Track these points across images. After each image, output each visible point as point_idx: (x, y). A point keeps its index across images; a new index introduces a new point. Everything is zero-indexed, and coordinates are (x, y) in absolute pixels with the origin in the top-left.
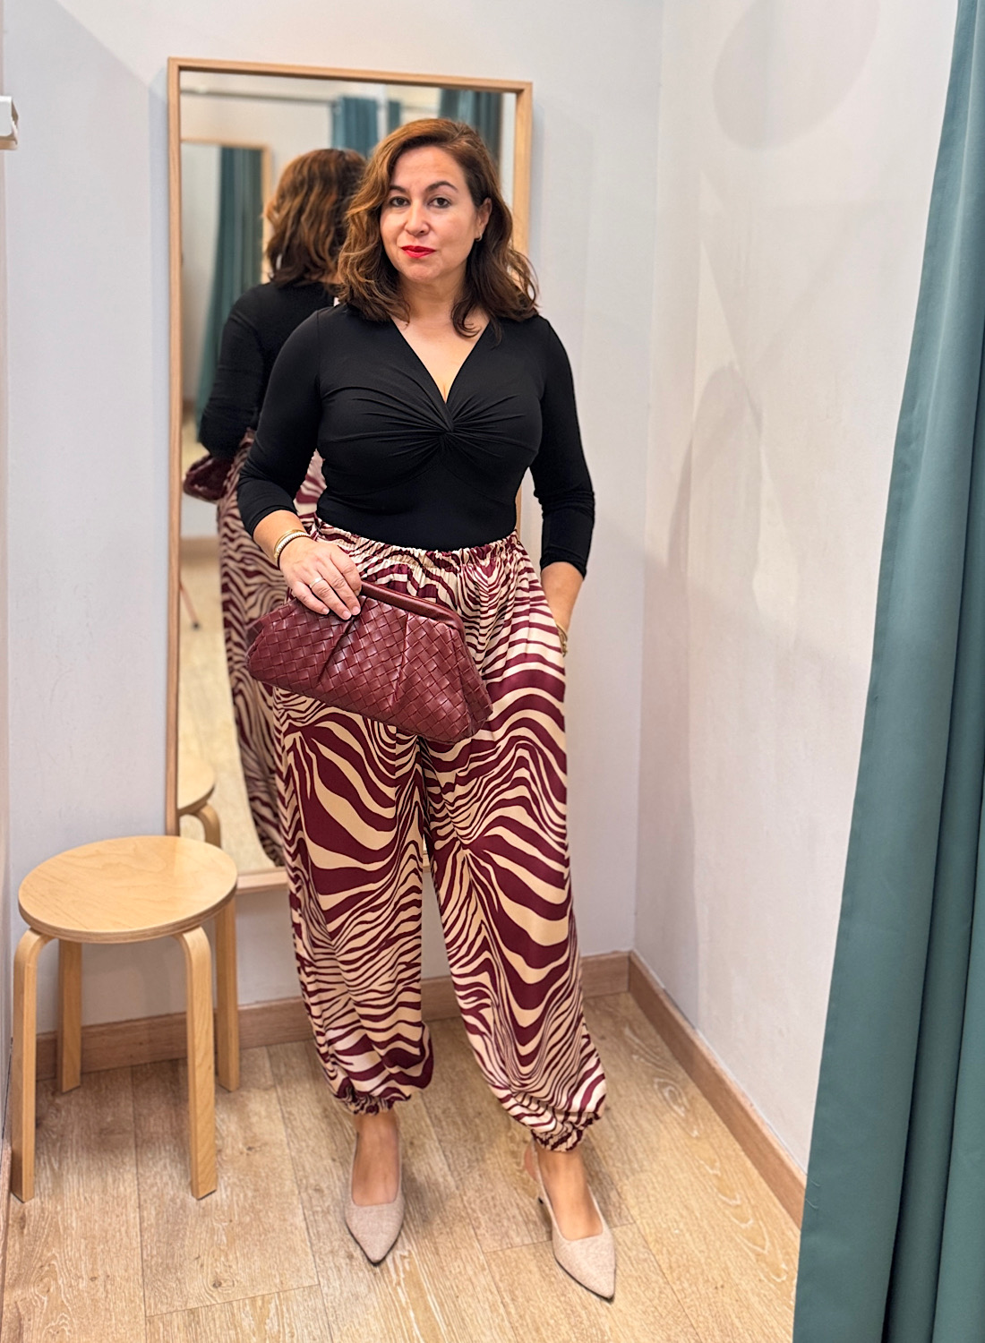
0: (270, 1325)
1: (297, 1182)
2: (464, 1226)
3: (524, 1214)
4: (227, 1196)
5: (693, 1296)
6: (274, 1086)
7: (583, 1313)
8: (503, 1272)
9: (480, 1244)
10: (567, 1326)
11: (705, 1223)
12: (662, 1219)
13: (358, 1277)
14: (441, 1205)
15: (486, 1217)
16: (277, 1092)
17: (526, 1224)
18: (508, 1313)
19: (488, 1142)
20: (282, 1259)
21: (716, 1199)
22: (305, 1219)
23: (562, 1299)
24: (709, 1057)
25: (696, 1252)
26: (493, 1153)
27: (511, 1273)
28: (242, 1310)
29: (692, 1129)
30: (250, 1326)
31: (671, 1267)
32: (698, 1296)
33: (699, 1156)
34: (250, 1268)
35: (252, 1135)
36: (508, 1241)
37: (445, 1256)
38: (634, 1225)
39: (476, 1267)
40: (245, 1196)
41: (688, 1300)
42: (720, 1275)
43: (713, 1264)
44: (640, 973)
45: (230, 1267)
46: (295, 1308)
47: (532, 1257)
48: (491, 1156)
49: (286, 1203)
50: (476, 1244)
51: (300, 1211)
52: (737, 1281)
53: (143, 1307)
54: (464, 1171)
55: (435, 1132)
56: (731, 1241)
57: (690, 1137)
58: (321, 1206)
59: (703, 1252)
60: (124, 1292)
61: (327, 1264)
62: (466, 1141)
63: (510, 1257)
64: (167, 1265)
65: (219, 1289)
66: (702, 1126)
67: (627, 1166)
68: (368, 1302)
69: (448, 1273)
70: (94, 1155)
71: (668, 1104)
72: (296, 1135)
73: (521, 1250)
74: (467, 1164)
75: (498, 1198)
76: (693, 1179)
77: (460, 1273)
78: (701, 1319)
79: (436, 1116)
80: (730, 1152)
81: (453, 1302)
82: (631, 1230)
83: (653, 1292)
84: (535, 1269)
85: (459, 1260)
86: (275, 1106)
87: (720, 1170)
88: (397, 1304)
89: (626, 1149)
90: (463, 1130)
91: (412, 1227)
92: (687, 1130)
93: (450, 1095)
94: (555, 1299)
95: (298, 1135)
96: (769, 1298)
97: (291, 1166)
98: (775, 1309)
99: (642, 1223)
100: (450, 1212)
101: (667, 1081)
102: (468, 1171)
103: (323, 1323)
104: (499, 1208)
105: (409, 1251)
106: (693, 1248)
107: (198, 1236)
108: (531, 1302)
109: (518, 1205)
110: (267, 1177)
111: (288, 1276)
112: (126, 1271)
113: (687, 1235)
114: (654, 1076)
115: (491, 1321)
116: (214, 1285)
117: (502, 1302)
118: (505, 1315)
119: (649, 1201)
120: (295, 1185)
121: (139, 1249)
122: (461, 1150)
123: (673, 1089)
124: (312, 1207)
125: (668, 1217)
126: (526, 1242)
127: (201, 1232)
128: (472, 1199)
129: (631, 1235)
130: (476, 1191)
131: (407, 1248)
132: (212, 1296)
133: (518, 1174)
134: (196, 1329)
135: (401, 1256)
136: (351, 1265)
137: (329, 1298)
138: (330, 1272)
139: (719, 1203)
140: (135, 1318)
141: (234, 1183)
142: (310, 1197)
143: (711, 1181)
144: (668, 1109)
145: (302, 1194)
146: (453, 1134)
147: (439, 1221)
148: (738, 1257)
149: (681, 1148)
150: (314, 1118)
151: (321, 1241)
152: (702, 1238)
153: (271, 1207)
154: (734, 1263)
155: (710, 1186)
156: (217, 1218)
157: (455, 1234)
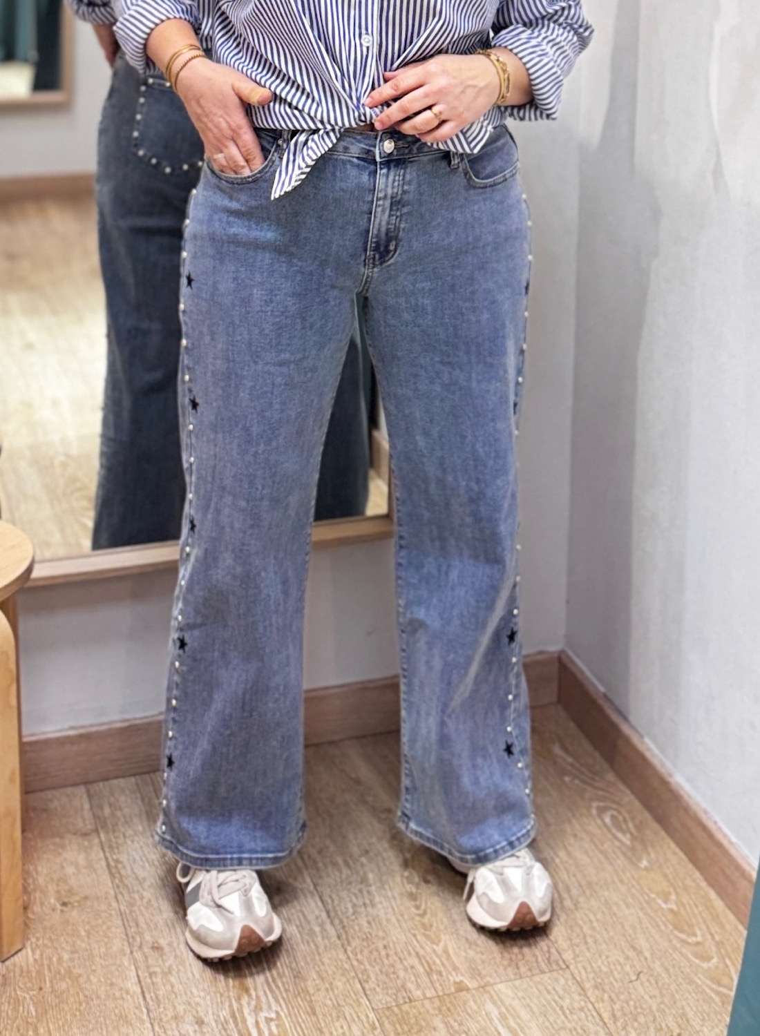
1: (128, 941)
2: (348, 981)
3: (425, 965)
4: (35, 960)
6: (96, 831)
8: (399, 1029)
9: (369, 1001)
11: (657, 966)
12: (603, 963)
14: (317, 958)
15: (377, 968)
16: (99, 837)
17: (429, 975)
19: (378, 884)
20: (110, 1029)
21: (672, 937)
22: (140, 982)
24: (662, 770)
25: (647, 997)
26: (386, 897)
27: (410, 1031)
29: (640, 859)
31: (614, 1015)
33: (650, 889)
35: (67, 888)
36: (405, 994)
37: (324, 1015)
38: (567, 971)
39: (365, 1027)
40: (60, 959)
42: (677, 1023)
43: (667, 1011)
44: (573, 675)
47: (437, 1012)
48: (382, 899)
49: (114, 964)
50: (364, 1001)
51: (133, 974)
52: (698, 1028)
54: (348, 918)
56: (689, 983)
57: (639, 868)
58: (160, 966)
59: (655, 997)
62: (350, 883)
63: (408, 1013)
66: (653, 855)
71: (609, 831)
72: (125, 886)
73: (423, 1004)
74: (351, 910)
75: (391, 945)
76: (641, 914)
80: (689, 882)
82: (563, 976)
84: (441, 1026)
85: (341, 1020)
86: (97, 854)
87: (676, 903)
90: (346, 871)
91: (280, 985)
92: (634, 860)
95: (129, 885)
97: (120, 922)
99: (577, 968)
100: (329, 965)
101: (609, 804)
102: (353, 917)
104: (393, 958)
106: (643, 993)
109: (417, 954)
114: (591, 800)
119: (586, 943)
120: (126, 943)
122: (344, 894)
123: (615, 813)
124: (148, 967)
125: (610, 960)
126: (428, 995)
127: (2, 1004)
128: (358, 950)
129: (562, 981)
130: (363, 941)
131: (274, 1008)
133: (417, 918)
135: (266, 1018)
139: (675, 942)
141: (45, 945)
142: (146, 957)
143: (665, 916)
144: (609, 836)
145: (135, 953)
146: (333, 876)
147: (315, 977)
148: (698, 1000)
149: (626, 881)
150: (150, 865)
151: (162, 1006)
152: (653, 982)
153: (95, 971)
154: (694, 1008)
155: (663, 922)
156: (22, 987)
157: (335, 990)
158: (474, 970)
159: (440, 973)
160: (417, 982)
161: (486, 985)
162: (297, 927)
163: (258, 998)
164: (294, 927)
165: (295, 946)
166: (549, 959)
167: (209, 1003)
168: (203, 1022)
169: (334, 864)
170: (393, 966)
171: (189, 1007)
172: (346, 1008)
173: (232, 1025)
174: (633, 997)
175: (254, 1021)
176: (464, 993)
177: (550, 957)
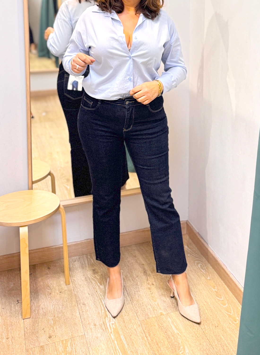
0: (69, 349)
2: (133, 313)
3: (153, 308)
4: (53, 308)
5: (208, 330)
7: (172, 338)
8: (146, 326)
10: (167, 342)
11: (212, 306)
13: (98, 331)
15: (140, 309)
17: (153, 311)
18: (148, 339)
19: (141, 285)
20: (72, 327)
22: (80, 314)
23: (165, 334)
24: (213, 253)
25: (209, 316)
26: (142, 289)
27: (149, 327)
28: (59, 345)
29: (207, 277)
30: (61, 350)
32: (210, 330)
33: (210, 286)
34: (61, 331)
35: (61, 288)
36: (147, 316)
37: (127, 323)
39: (137, 326)
40: (59, 308)
41: (206, 331)
42: (217, 323)
43: (214, 319)
44: (190, 227)
45: (54, 331)
46: (77, 343)
47: (156, 321)
49: (73, 309)
50: (137, 318)
51: (78, 311)
52: (222, 324)
53: (25, 346)
56: (220, 312)
57: (207, 279)
58: (85, 309)
59: (211, 315)
60: (18, 342)
61: (87, 328)
62: (133, 285)
63: (148, 322)
64: (33, 332)
65: (51, 339)
66: (211, 276)
69: (128, 328)
70: (7, 298)
72: (76, 287)
73: (152, 319)
74: (134, 293)
75: (144, 303)
76: (208, 293)
77: (132, 328)
78: (211, 337)
80: (220, 283)
81: (130, 337)
83: (195, 330)
84: (157, 325)
87: (217, 289)
88: (111, 339)
90: (132, 282)
92: (206, 277)
93: (128, 271)
94: (163, 334)
95: (77, 287)
96: (233, 329)
97: (75, 297)
98: (235, 332)
100: (128, 308)
101: (199, 262)
102: (134, 295)
103: (86, 347)
105: (115, 322)
108: (155, 336)
109: (150, 305)
110: (67, 301)
111: (74, 333)
112: (19, 335)
113: (206, 311)
114: (195, 261)
115: (142, 342)
116: (49, 338)
117: (146, 336)
118: (147, 340)
120: (76, 303)
121: (23, 328)
122: (132, 288)
123: (201, 264)
124: (82, 310)
126: (153, 316)
127: (44, 321)
128: (135, 304)
130: (137, 301)
132: (48, 341)
133: (151, 295)
134: (43, 352)
135: (112, 324)
136: (95, 328)
137: (88, 339)
138: (88, 330)
139: (216, 300)
140: (22, 350)
141: (55, 304)
142: (81, 307)
143: (214, 293)
144: (200, 271)
145: (78, 306)
146: (129, 283)
147: (125, 312)
148: (222, 316)
149: (204, 283)
150: (82, 281)
151: (85, 321)
152: (211, 311)
153: (68, 311)
154: (221, 319)
155: (213, 295)
156: (50, 316)
157: (130, 315)
158: (165, 309)
159: (156, 310)
160: (150, 313)
161: (168, 313)
167: (97, 320)
168: (96, 325)
169: (129, 280)
170: (144, 308)
171: (92, 321)
172: (132, 320)
173: (103, 326)
174: (206, 316)
175: (109, 324)
176: (163, 316)
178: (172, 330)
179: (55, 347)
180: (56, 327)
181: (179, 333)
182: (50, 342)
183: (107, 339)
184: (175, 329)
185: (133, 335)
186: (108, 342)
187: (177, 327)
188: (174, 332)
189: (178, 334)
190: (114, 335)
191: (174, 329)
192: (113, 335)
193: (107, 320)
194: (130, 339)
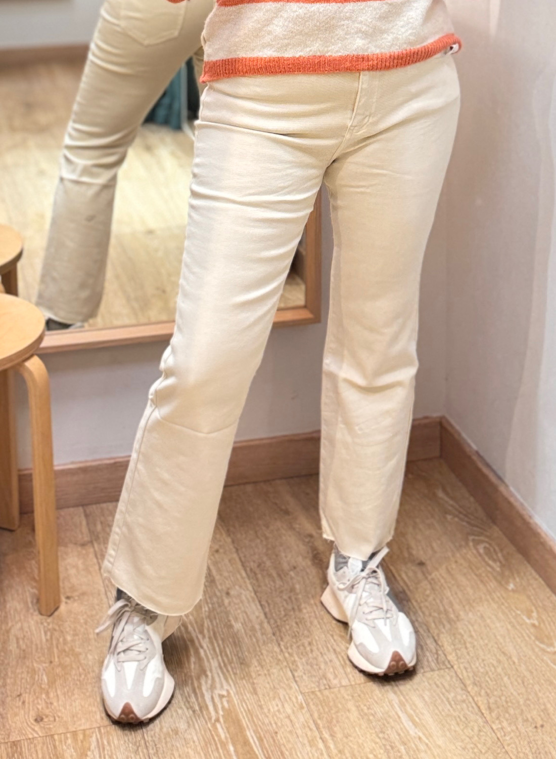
2: (281, 669)
4: (47, 640)
5: (512, 734)
6: (91, 542)
7: (402, 748)
8: (322, 711)
9: (298, 685)
11: (523, 668)
12: (480, 664)
13: (178, 713)
14: (258, 649)
15: (304, 660)
16: (93, 547)
18: (327, 747)
19: (304, 594)
21: (534, 646)
23: (381, 735)
25: (515, 693)
27: (329, 711)
28: (63, 743)
29: (507, 583)
31: (489, 708)
32: (518, 734)
33: (516, 608)
34: (71, 705)
35: (69, 584)
36: (325, 682)
37: (264, 695)
38: (452, 669)
39: (294, 705)
40: (65, 640)
41: (507, 738)
42: (540, 716)
43: (532, 706)
44: (452, 436)
45: (51, 703)
47: (350, 698)
48: (307, 606)
50: (294, 685)
54: (281, 619)
55: (251, 583)
57: (507, 589)
59: (522, 694)
62: (282, 592)
63: (327, 697)
65: (42, 724)
66: (518, 580)
67: (443, 616)
68: (188, 737)
69: (266, 711)
71: (484, 560)
73: (339, 691)
74: (283, 613)
75: (314, 642)
76: (509, 627)
77: (279, 711)
79: (251, 570)
80: (548, 604)
81: (273, 738)
82: (448, 674)
83: (472, 730)
84: (354, 709)
85: (277, 700)
87: (537, 619)
88: (216, 738)
89: (441, 601)
90: (279, 582)
91: (230, 669)
92: (503, 583)
93: (265, 550)
94: (374, 735)
99: (459, 667)
100: (267, 656)
101: (482, 538)
102: (285, 619)
105: (228, 691)
106: (512, 691)
107: (20, 676)
108: (350, 738)
109: (334, 650)
110: (86, 623)
113: (506, 679)
114: (468, 534)
115: (310, 755)
116: (36, 720)
117: (321, 738)
118: (324, 750)
119: (466, 648)
122: (278, 600)
123: (487, 546)
125: (485, 662)
126: (344, 683)
127: (22, 672)
128: (288, 645)
129: (448, 678)
131: (225, 686)
132: (33, 730)
135: (219, 695)
139: (537, 650)
141: (53, 629)
143: (528, 629)
144: (483, 563)
146: (269, 586)
147: (256, 664)
149: (497, 599)
152: (520, 681)
153: (91, 650)
155: (527, 634)
156: (38, 660)
157: (272, 676)
160: (334, 673)
162: (242, 624)
163: (213, 679)
164: (240, 625)
165: (241, 639)
166: (437, 659)
169: (270, 576)
170: (315, 658)
172: (281, 690)
174: (504, 693)
175: (210, 697)
177: (437, 658)
178: (402, 726)
179: (53, 748)
180: (55, 694)
181: (421, 734)
182: (38, 734)
183: (206, 738)
184: (411, 724)
185: (283, 733)
186: (209, 745)
187: (417, 720)
188: (408, 732)
189: (420, 738)
190: (224, 728)
191: (405, 724)
192: (223, 726)
193: (206, 683)
194: (272, 743)
